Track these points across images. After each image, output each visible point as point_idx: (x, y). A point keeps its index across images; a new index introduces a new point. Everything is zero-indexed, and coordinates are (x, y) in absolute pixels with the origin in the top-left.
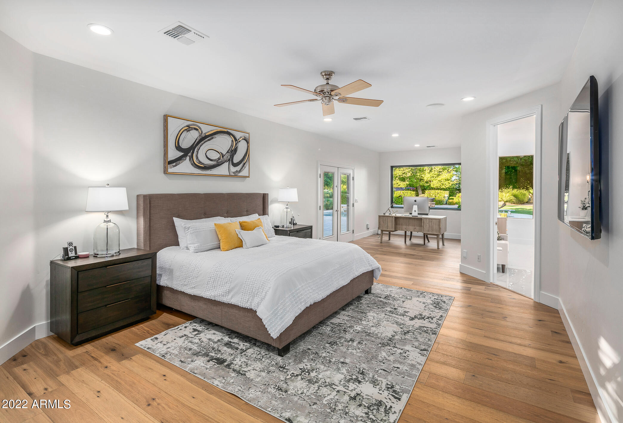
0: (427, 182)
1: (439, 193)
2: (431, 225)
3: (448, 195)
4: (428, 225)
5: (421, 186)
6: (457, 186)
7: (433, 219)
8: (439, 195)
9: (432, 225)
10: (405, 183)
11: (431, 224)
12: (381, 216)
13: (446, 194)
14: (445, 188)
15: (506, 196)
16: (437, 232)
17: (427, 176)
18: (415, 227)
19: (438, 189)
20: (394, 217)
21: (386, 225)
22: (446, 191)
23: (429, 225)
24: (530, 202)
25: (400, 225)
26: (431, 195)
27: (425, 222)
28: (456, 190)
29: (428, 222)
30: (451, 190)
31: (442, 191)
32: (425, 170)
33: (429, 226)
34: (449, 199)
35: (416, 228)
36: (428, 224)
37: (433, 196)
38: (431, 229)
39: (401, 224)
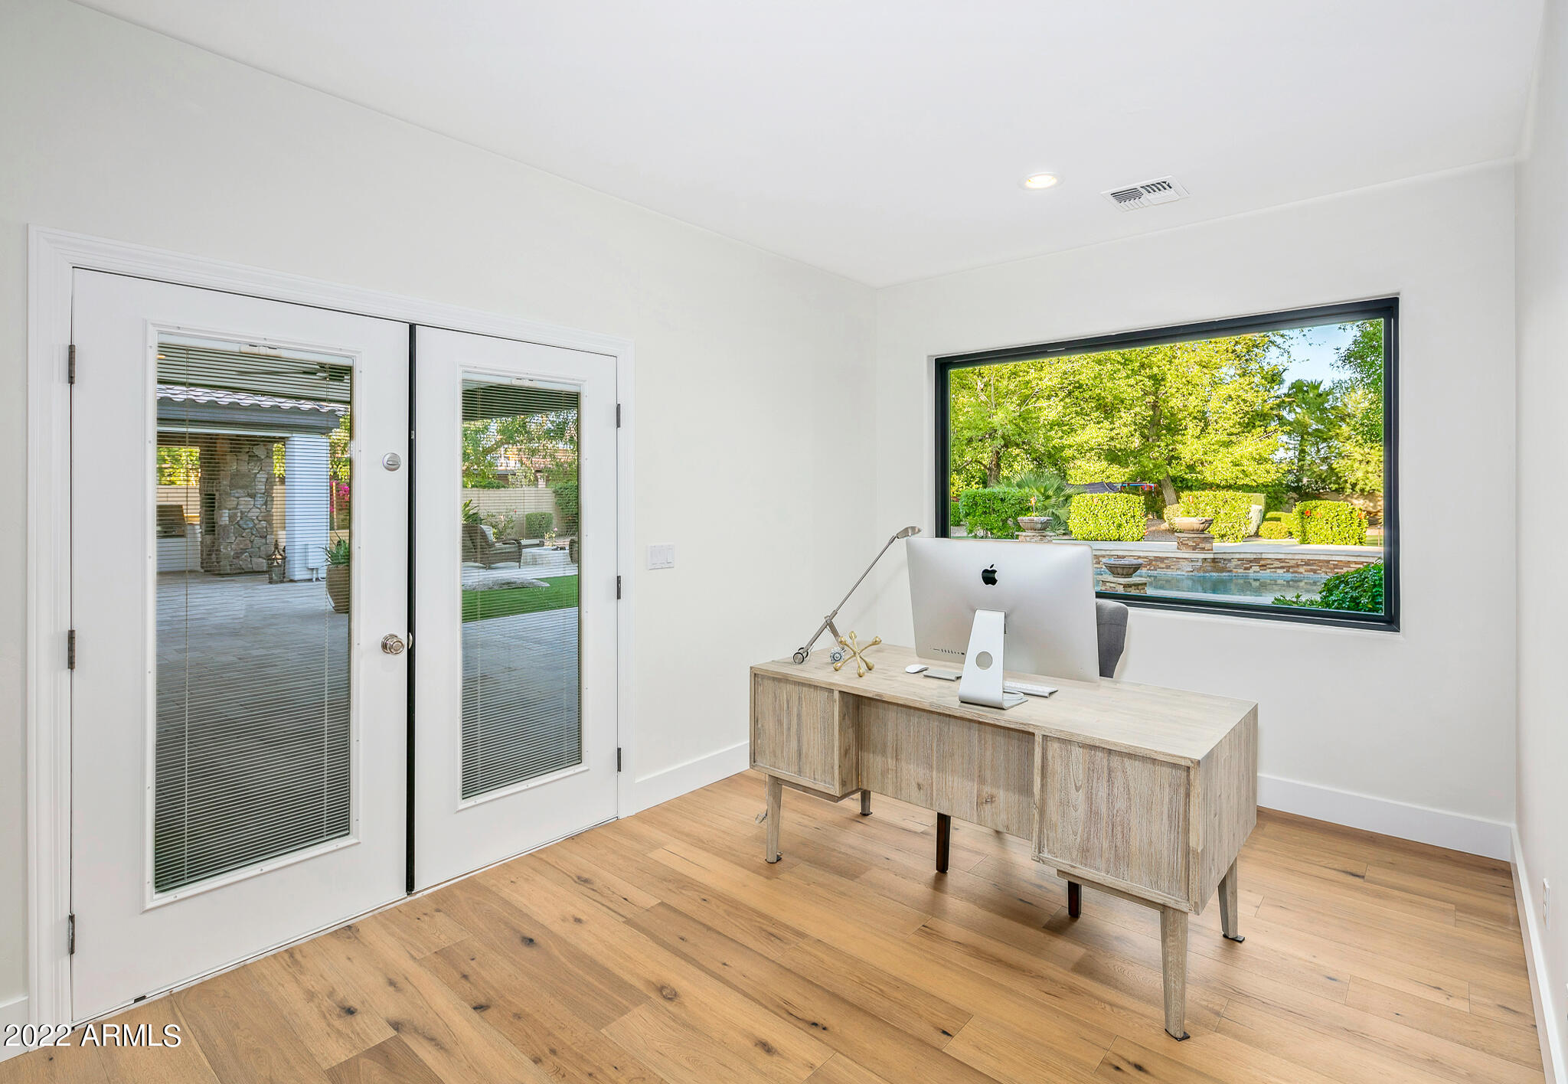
0: (1191, 468)
1: (1229, 500)
2: (1104, 810)
3: (1262, 507)
4: (1079, 798)
5: (1174, 480)
6: (1291, 477)
7: (1120, 754)
8: (1227, 508)
9: (1121, 804)
10: (1126, 470)
11: (1103, 792)
12: (763, 677)
13: (1255, 503)
14: (1254, 484)
16: (1165, 884)
17: (1190, 448)
18: (987, 790)
19: (1229, 487)
20: (836, 695)
21: (794, 744)
22: (1255, 492)
23: (1090, 799)
25: (884, 753)
26: (1202, 506)
27: (1056, 765)
28: (1288, 491)
29: (1078, 771)
30: (1270, 489)
31: (1240, 494)
32: (1186, 429)
33: (1093, 813)
34: (1264, 519)
35: (991, 799)
36: (1081, 795)
37: (1209, 509)
38: (1106, 845)
39: (889, 750)
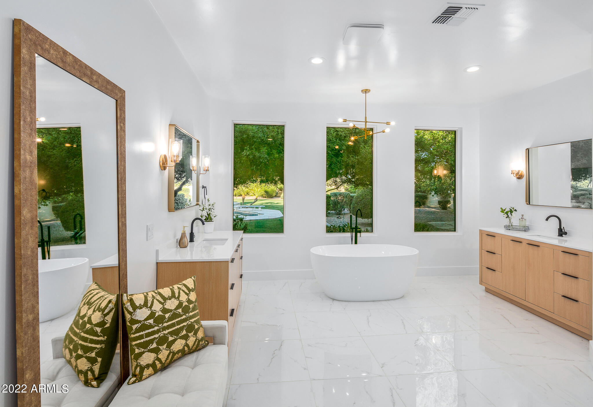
15: (257, 191)
24: (278, 195)
